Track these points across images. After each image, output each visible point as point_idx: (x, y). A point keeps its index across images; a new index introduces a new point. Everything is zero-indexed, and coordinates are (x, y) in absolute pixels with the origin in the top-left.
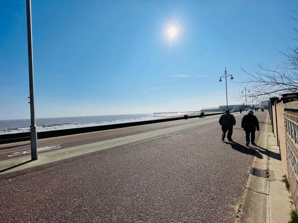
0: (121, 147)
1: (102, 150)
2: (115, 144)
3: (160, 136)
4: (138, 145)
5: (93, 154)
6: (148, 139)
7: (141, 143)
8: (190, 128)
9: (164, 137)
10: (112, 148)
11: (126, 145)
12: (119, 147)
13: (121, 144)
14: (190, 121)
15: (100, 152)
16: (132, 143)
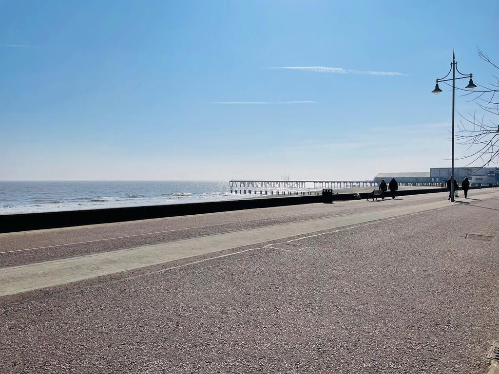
0: (116, 279)
1: (55, 288)
2: (98, 268)
3: (245, 248)
4: (172, 272)
5: (22, 298)
6: (205, 256)
7: (184, 269)
8: (337, 228)
9: (256, 253)
10: (90, 283)
11: (133, 273)
12: (111, 277)
13: (119, 271)
14: (337, 209)
15: (45, 294)
16: (155, 266)
